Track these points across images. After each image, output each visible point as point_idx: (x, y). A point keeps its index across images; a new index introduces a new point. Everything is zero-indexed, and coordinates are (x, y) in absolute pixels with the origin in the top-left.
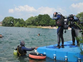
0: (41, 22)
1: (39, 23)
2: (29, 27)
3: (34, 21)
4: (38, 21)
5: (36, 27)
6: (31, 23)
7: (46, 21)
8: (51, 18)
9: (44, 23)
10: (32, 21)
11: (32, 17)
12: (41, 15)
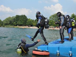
0: (19, 22)
1: (16, 23)
2: (7, 27)
3: (12, 21)
4: (16, 21)
5: (14, 27)
6: (9, 23)
7: (23, 21)
8: (28, 19)
9: (21, 24)
10: (9, 21)
11: (10, 18)
12: (18, 16)
